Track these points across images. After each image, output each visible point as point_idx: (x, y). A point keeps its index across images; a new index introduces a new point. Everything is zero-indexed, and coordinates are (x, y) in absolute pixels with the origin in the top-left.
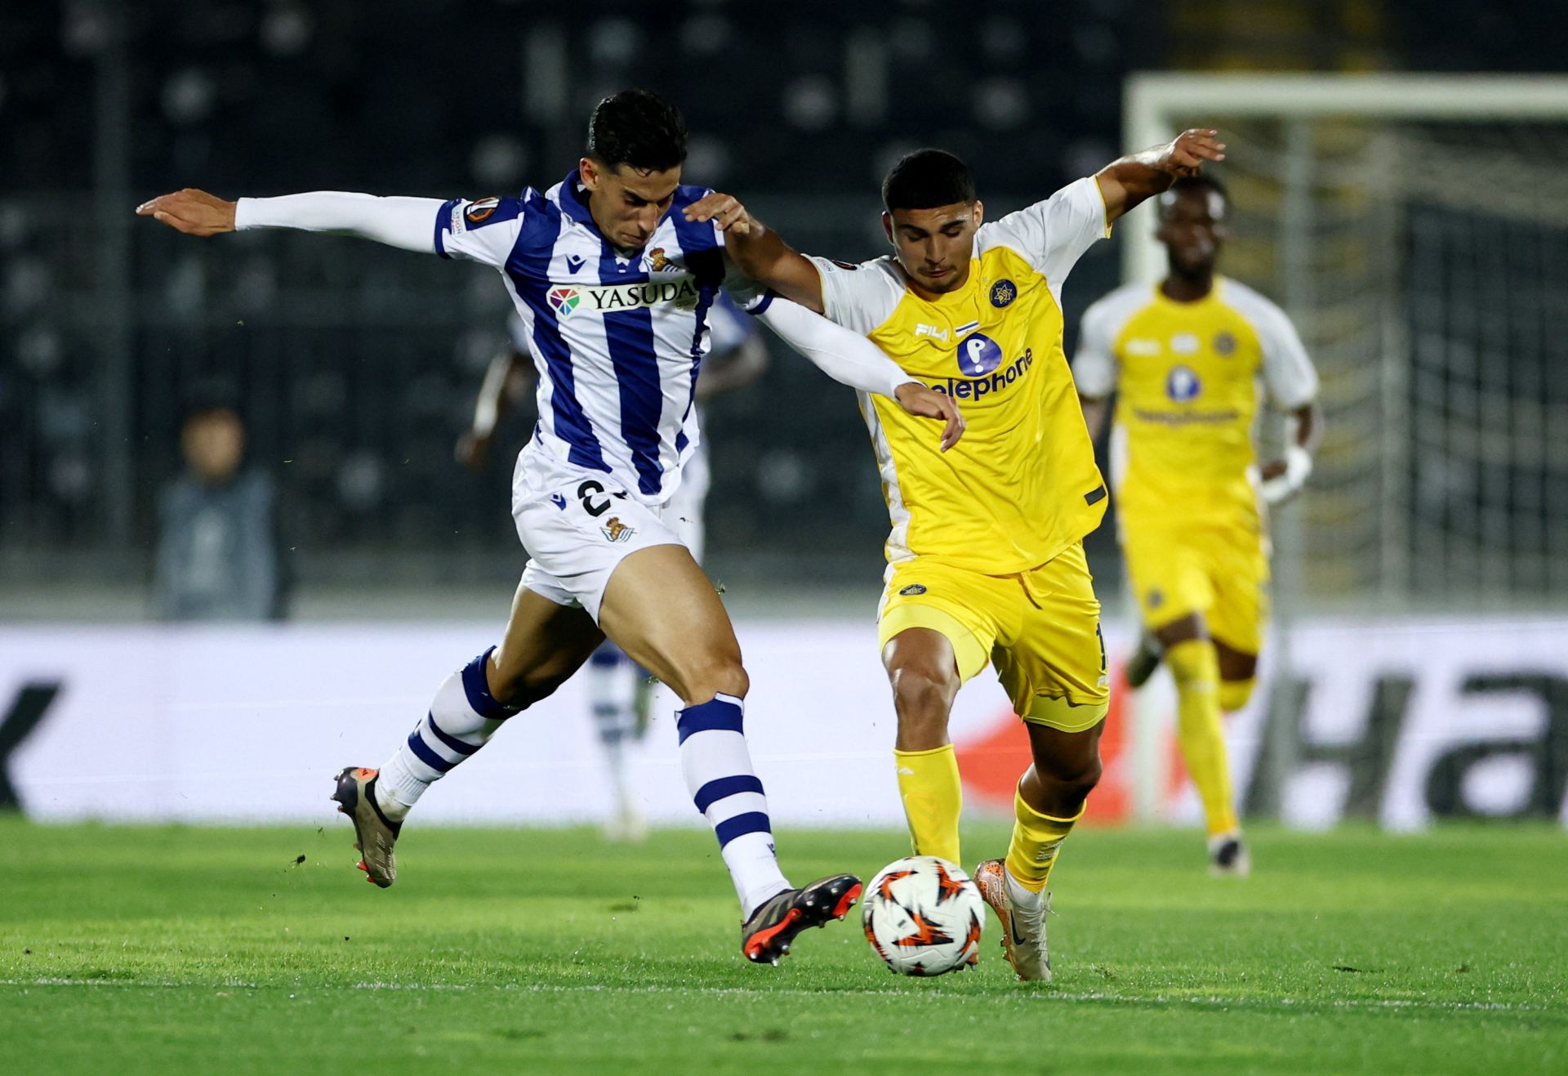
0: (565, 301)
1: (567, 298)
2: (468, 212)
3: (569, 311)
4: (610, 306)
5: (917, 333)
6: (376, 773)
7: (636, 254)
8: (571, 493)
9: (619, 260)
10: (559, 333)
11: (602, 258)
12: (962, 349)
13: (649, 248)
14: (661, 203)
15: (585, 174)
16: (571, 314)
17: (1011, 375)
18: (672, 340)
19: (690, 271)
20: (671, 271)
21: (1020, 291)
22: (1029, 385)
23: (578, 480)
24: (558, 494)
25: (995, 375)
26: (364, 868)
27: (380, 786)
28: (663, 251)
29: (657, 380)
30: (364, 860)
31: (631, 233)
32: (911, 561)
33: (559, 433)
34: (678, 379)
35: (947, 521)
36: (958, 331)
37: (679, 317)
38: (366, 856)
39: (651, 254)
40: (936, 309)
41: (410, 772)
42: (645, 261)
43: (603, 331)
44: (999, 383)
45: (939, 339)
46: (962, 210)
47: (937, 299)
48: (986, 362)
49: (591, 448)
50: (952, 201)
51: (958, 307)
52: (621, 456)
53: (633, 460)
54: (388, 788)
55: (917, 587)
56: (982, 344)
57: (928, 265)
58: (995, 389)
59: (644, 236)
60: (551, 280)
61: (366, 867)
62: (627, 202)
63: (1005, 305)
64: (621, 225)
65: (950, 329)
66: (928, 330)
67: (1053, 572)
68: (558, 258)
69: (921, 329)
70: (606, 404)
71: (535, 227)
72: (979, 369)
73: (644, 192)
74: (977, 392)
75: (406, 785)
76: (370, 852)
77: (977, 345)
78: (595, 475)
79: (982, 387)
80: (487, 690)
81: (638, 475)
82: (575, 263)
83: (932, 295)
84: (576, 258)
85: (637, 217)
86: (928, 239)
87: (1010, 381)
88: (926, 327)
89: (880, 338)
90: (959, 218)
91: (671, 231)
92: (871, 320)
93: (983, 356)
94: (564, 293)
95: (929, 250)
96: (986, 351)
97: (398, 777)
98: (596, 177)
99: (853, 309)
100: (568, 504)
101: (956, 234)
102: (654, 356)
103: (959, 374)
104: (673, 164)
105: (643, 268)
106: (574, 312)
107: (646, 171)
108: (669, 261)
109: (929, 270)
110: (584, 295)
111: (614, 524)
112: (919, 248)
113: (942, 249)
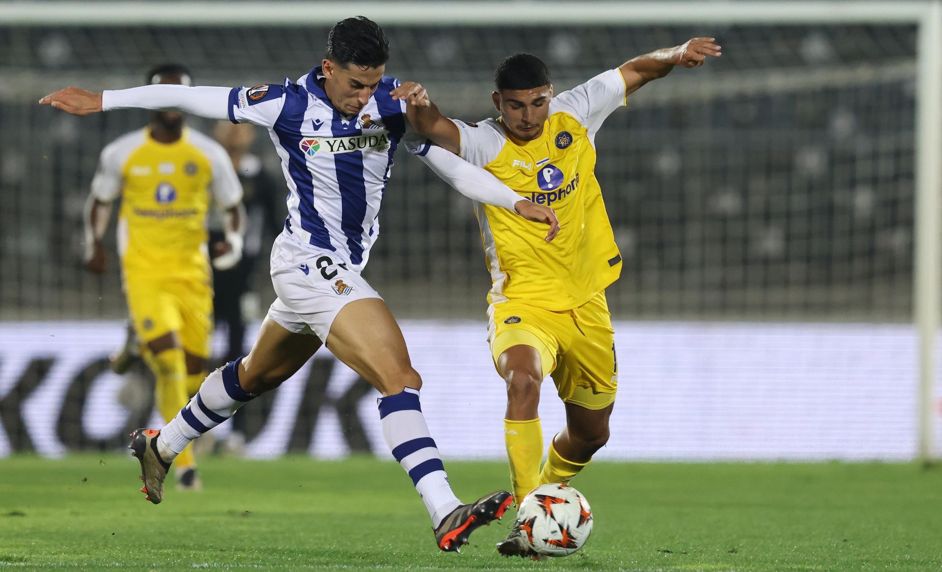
0: (311, 147)
1: (312, 146)
2: (250, 94)
3: (313, 153)
4: (338, 150)
5: (514, 166)
6: (158, 432)
7: (353, 118)
8: (312, 263)
9: (344, 122)
10: (307, 167)
11: (333, 120)
12: (540, 174)
13: (361, 114)
14: (372, 87)
15: (325, 69)
16: (314, 155)
17: (569, 190)
18: (374, 171)
19: (386, 129)
20: (375, 128)
21: (574, 138)
22: (578, 195)
23: (316, 256)
24: (305, 264)
25: (560, 190)
26: (146, 491)
27: (161, 440)
28: (370, 116)
29: (364, 195)
30: (146, 487)
31: (353, 105)
32: (505, 303)
33: (304, 227)
34: (375, 195)
35: (528, 279)
36: (538, 164)
37: (378, 156)
38: (147, 484)
39: (362, 118)
40: (526, 152)
41: (181, 432)
42: (359, 123)
43: (333, 166)
44: (563, 194)
45: (527, 169)
46: (545, 91)
47: (525, 145)
48: (554, 182)
49: (323, 236)
50: (539, 85)
51: (537, 149)
52: (341, 241)
53: (348, 243)
54: (166, 441)
55: (514, 318)
56: (552, 171)
57: (523, 124)
58: (560, 199)
59: (361, 106)
60: (302, 134)
61: (147, 491)
62: (352, 86)
63: (565, 147)
64: (347, 101)
65: (533, 163)
66: (520, 163)
67: (588, 310)
68: (308, 120)
69: (516, 163)
70: (333, 210)
71: (293, 102)
72: (550, 186)
73: (363, 80)
74: (549, 201)
75: (177, 440)
76: (150, 481)
77: (549, 171)
78: (326, 252)
79: (552, 197)
80: (238, 383)
81: (351, 252)
82: (317, 124)
83: (522, 142)
84: (318, 121)
85: (357, 95)
86: (524, 108)
87: (568, 193)
88: (519, 162)
89: (493, 169)
90: (543, 95)
91: (375, 104)
92: (487, 157)
93: (552, 178)
94: (310, 142)
95: (525, 114)
96: (554, 175)
97: (173, 435)
98: (332, 71)
99: (476, 151)
100: (310, 271)
101: (541, 105)
102: (363, 180)
103: (539, 190)
104: (381, 63)
105: (358, 127)
106: (316, 154)
107: (366, 67)
108: (373, 122)
109: (524, 127)
110: (322, 143)
111: (339, 284)
112: (518, 114)
113: (532, 114)
